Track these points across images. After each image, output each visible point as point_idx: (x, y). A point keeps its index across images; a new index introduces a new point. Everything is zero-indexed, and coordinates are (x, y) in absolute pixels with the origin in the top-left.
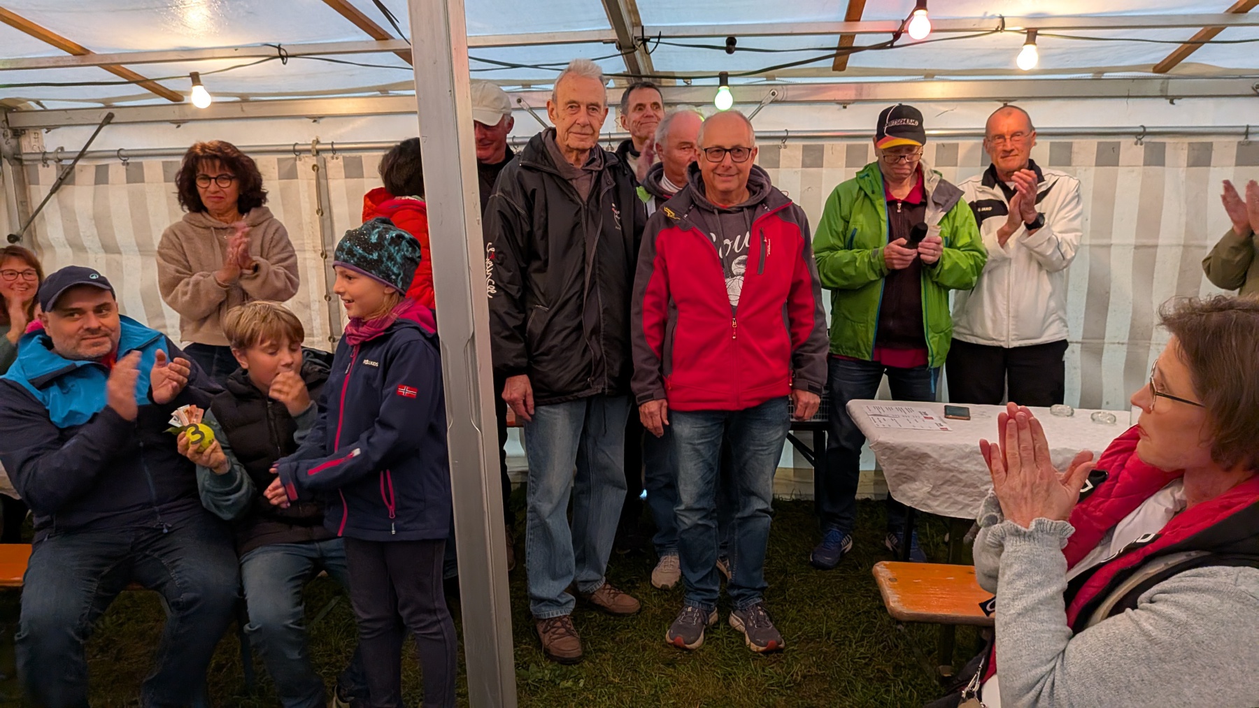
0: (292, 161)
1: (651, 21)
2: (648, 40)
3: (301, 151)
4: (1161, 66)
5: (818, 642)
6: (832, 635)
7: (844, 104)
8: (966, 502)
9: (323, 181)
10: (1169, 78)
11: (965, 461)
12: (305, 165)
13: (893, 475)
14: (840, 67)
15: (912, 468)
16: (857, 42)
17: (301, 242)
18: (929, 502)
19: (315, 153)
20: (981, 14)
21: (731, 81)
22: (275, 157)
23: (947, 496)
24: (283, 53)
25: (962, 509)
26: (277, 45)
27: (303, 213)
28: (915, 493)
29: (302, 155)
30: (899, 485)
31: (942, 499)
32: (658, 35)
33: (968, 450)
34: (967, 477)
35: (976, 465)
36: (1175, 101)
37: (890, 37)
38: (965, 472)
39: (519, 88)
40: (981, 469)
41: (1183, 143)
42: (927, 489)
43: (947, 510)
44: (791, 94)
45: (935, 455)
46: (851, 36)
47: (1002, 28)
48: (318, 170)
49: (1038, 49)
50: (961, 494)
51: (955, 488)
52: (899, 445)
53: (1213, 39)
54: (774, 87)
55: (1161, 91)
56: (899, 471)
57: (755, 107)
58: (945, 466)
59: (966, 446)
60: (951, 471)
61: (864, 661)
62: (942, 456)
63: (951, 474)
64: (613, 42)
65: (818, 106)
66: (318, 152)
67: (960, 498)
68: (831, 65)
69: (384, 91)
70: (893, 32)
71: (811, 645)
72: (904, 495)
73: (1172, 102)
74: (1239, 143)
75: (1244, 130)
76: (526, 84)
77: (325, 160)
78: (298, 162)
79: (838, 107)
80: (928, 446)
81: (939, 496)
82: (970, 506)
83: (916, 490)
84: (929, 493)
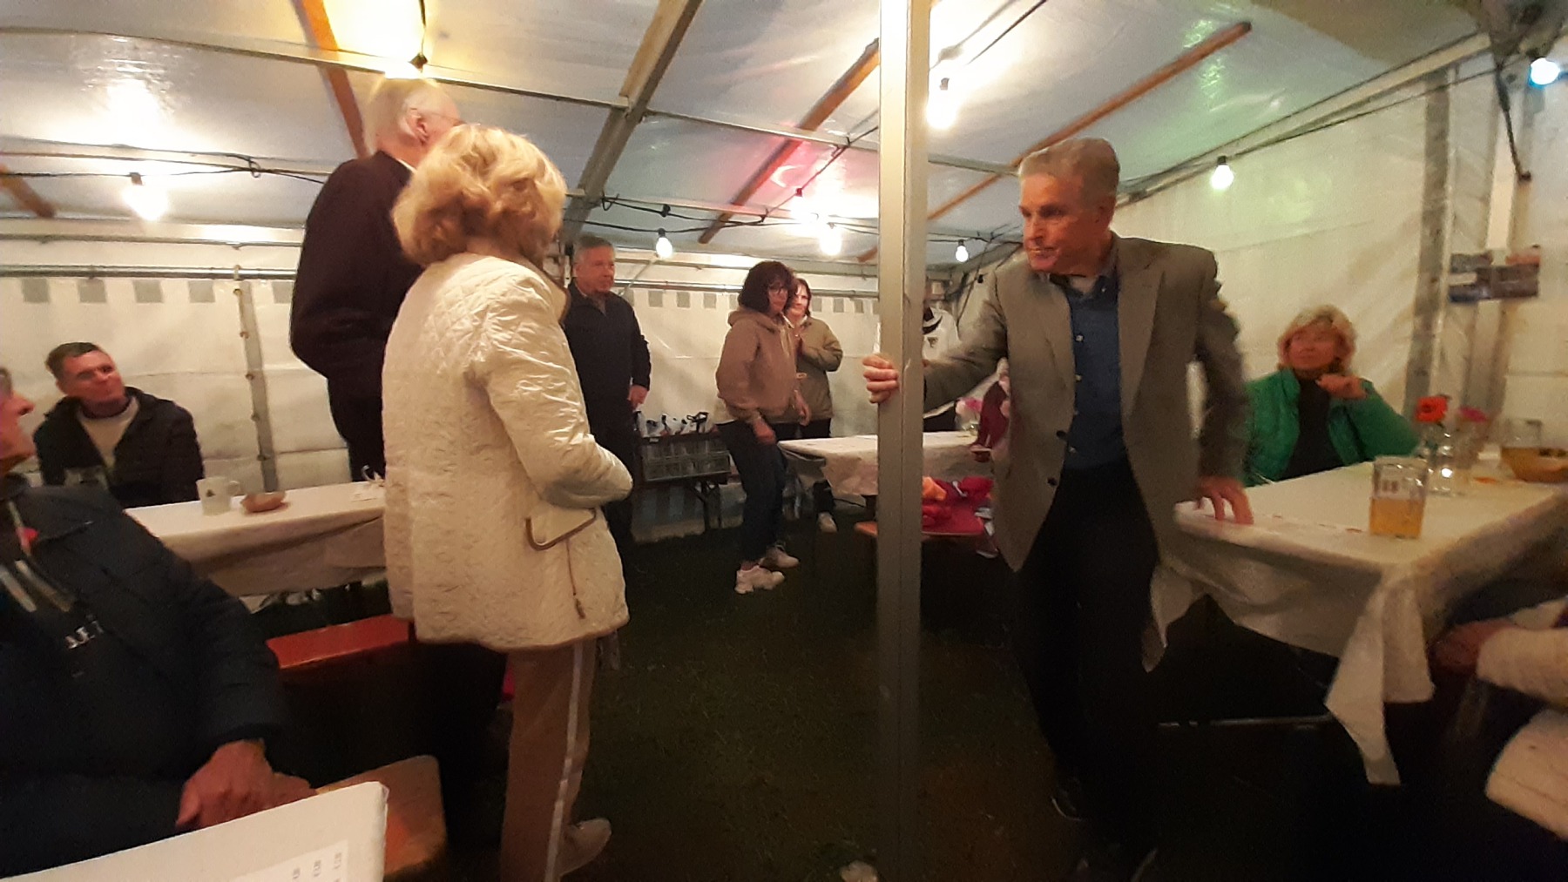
0: (208, 285)
2: (606, 200)
3: (218, 276)
9: (247, 306)
10: (864, 265)
12: (225, 290)
14: (706, 239)
16: (732, 219)
19: (237, 278)
22: (185, 281)
24: (254, 166)
26: (246, 157)
29: (220, 279)
32: (615, 197)
70: (761, 216)
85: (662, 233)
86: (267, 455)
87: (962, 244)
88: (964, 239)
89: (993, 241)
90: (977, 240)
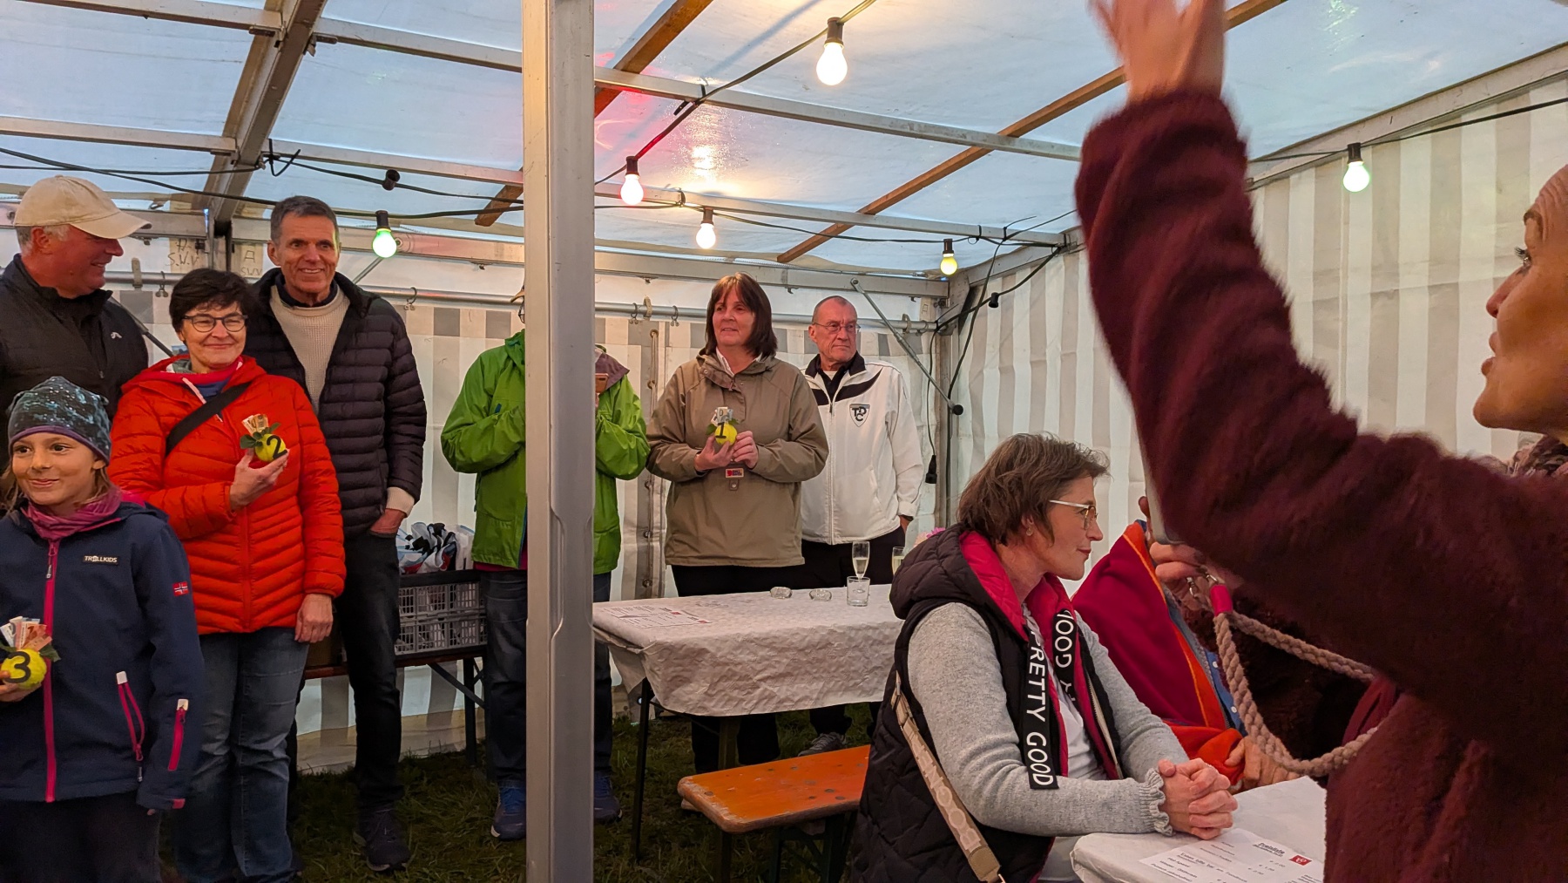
2: (277, 158)
4: (785, 256)
7: (482, 264)
8: (741, 697)
10: (788, 268)
11: (739, 652)
13: (669, 679)
14: (483, 223)
18: (706, 704)
20: (662, 187)
23: (723, 693)
25: (736, 705)
28: (691, 696)
30: (673, 690)
31: (717, 698)
32: (294, 153)
33: (740, 640)
34: (741, 669)
35: (748, 654)
36: (792, 290)
38: (740, 664)
40: (753, 659)
41: (800, 331)
42: (704, 689)
43: (723, 710)
44: (418, 246)
45: (712, 649)
46: (520, 189)
47: (682, 202)
49: (715, 230)
50: (736, 689)
51: (730, 683)
52: (677, 644)
53: (840, 235)
55: (781, 278)
56: (674, 674)
58: (722, 659)
59: (738, 635)
60: (727, 664)
62: (719, 649)
63: (727, 668)
64: (231, 154)
65: (448, 263)
67: (735, 693)
68: (474, 220)
72: (678, 701)
73: (790, 292)
79: (473, 266)
80: (705, 639)
81: (714, 696)
82: (743, 700)
83: (692, 693)
84: (706, 693)
85: (382, 219)
87: (948, 246)
88: (954, 238)
89: (1007, 242)
90: (978, 239)
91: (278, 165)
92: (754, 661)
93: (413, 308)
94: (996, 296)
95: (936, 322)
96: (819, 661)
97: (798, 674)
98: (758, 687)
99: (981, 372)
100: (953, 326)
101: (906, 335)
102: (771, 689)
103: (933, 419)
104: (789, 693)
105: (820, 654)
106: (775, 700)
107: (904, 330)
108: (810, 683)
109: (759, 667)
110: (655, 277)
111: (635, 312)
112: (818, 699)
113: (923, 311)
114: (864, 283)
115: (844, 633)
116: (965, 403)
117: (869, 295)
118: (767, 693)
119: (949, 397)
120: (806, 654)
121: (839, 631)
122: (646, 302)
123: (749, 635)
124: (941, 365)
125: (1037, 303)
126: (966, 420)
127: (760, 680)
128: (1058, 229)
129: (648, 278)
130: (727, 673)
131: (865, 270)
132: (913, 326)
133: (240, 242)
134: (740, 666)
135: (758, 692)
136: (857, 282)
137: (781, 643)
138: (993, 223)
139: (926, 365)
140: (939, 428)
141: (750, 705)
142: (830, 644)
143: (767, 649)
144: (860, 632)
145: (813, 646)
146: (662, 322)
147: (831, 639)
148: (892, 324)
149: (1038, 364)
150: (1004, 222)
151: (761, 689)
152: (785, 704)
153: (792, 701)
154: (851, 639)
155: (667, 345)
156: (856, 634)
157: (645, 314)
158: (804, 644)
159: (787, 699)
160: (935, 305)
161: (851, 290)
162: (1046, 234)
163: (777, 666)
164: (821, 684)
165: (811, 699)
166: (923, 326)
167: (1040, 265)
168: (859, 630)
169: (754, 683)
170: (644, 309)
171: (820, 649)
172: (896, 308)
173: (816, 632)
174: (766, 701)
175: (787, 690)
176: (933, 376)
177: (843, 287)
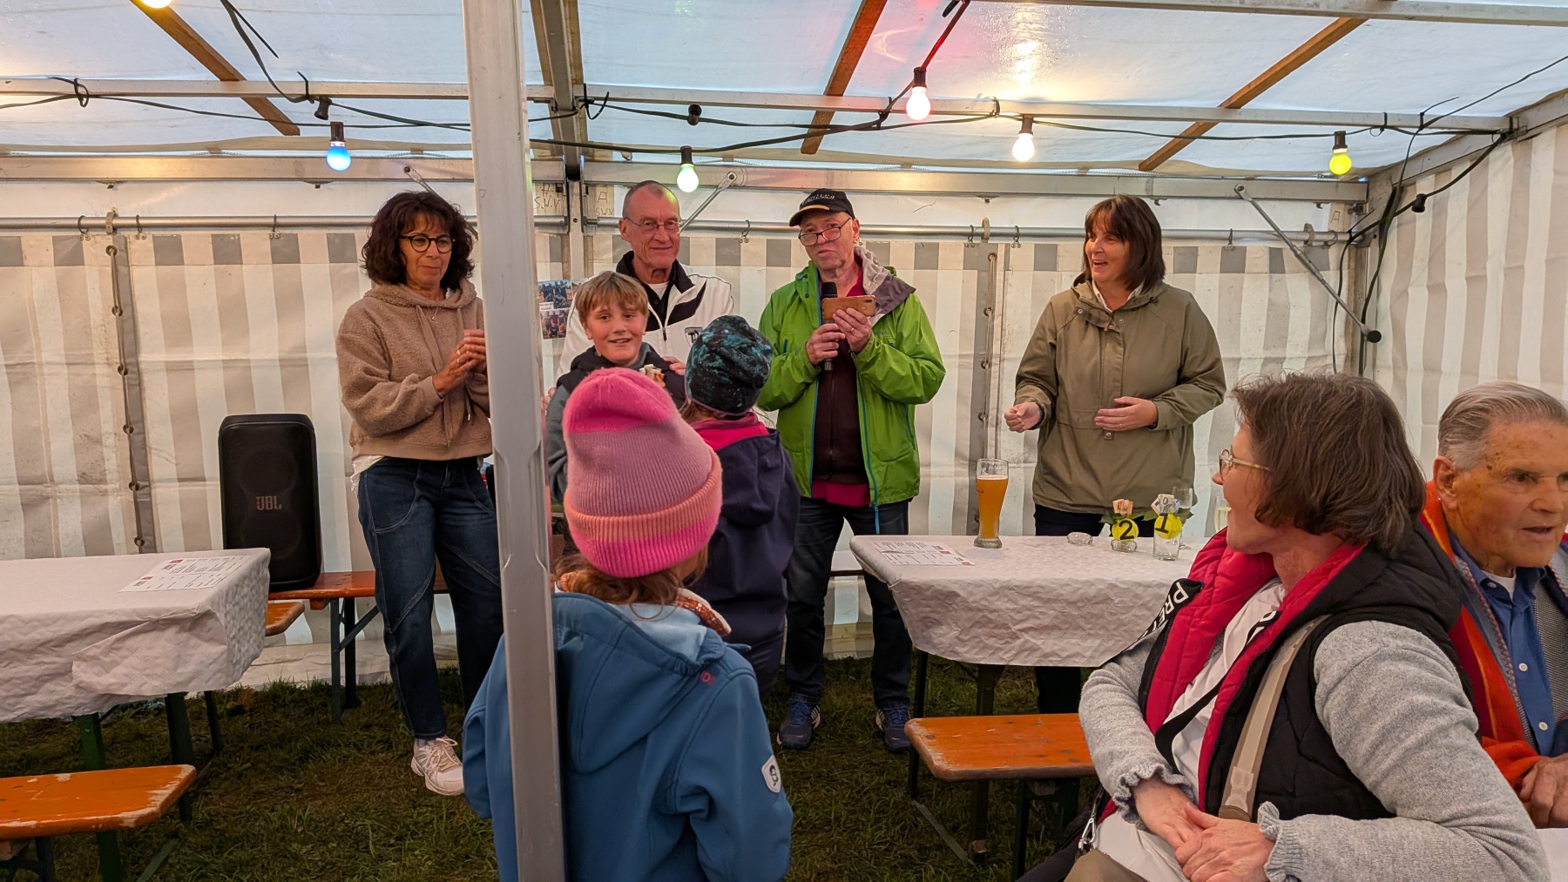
0: (77, 240)
1: (596, 77)
2: (592, 102)
3: (89, 227)
4: (1148, 163)
5: (827, 831)
6: (843, 819)
8: (999, 645)
9: (122, 269)
10: (1155, 177)
11: (995, 598)
12: (95, 247)
13: (917, 619)
14: (810, 149)
15: (939, 609)
16: (836, 120)
17: (87, 352)
18: (961, 650)
19: (112, 230)
20: (974, 97)
21: (696, 159)
22: (50, 235)
23: (977, 640)
24: (81, 90)
25: (992, 654)
26: (72, 79)
27: (91, 311)
28: (942, 639)
29: (90, 233)
30: (922, 630)
31: (971, 644)
32: (605, 96)
33: (997, 586)
34: (998, 617)
35: (1006, 602)
36: (1160, 202)
37: (876, 117)
38: (995, 611)
39: (406, 153)
40: (1012, 607)
42: (955, 633)
43: (976, 657)
44: (752, 179)
45: (961, 593)
46: (830, 114)
47: (997, 112)
48: (115, 254)
49: (1034, 139)
50: (992, 637)
51: (986, 630)
52: (924, 584)
53: (1204, 135)
54: (731, 169)
55: (1146, 190)
56: (924, 615)
57: (711, 192)
58: (974, 605)
59: (996, 581)
60: (980, 610)
61: (883, 847)
62: (972, 594)
63: (981, 614)
64: (547, 101)
65: (782, 194)
66: (115, 229)
67: (991, 641)
68: (800, 147)
69: (215, 150)
70: (879, 111)
71: (820, 835)
72: (928, 642)
73: (1157, 203)
74: (1224, 247)
75: (1228, 234)
76: (417, 149)
77: (125, 239)
78: (85, 243)
80: (955, 583)
81: (968, 640)
82: (1001, 649)
83: (942, 635)
84: (957, 637)
85: (686, 154)
86: (141, 483)
87: (1340, 141)
88: (1348, 129)
89: (1425, 131)
90: (1382, 130)
91: (593, 109)
92: (1013, 610)
93: (747, 241)
94: (1423, 198)
95: (1350, 232)
96: (1093, 616)
97: (1067, 629)
98: (1018, 638)
99: (1405, 292)
100: (1372, 235)
101: (1308, 250)
102: (1033, 640)
103: (1341, 348)
104: (1056, 648)
105: (1096, 610)
106: (1038, 654)
107: (1306, 242)
108: (1084, 639)
109: (1018, 617)
110: (995, 195)
111: (971, 235)
112: (1092, 657)
113: (1332, 219)
114: (1252, 189)
115: (1128, 589)
116: (1385, 329)
117: (1259, 203)
118: (1028, 645)
119: (1363, 321)
120: (1079, 608)
121: (1121, 586)
122: (985, 223)
123: (1009, 581)
124: (1355, 283)
125: (1477, 205)
126: (1386, 348)
127: (1021, 630)
128: (1503, 111)
129: (987, 197)
130: (983, 619)
131: (1252, 175)
132: (1317, 237)
133: (595, 184)
134: (996, 614)
135: (1019, 642)
136: (1242, 188)
137: (1047, 593)
138: (1404, 105)
139: (1333, 282)
140: (1350, 358)
141: (1009, 655)
142: (1109, 599)
143: (1029, 599)
144: (1150, 589)
145: (1089, 600)
146: (1001, 243)
147: (1111, 594)
148: (1288, 235)
149: (1476, 280)
150: (1422, 106)
151: (1021, 640)
152: (1051, 658)
153: (1059, 656)
154: (1137, 596)
155: (1006, 268)
156: (1144, 591)
157: (982, 235)
158: (1075, 597)
159: (1054, 654)
160: (1350, 212)
161: (1235, 198)
162: (1482, 118)
163: (1041, 617)
164: (1097, 642)
165: (1083, 657)
166: (1331, 237)
167: (1480, 158)
168: (1149, 587)
169: (1014, 633)
170: (983, 230)
171: (1096, 603)
172: (1293, 217)
173: (1092, 584)
174: (1026, 653)
175: (1055, 644)
176: (1344, 297)
177: (1224, 195)
